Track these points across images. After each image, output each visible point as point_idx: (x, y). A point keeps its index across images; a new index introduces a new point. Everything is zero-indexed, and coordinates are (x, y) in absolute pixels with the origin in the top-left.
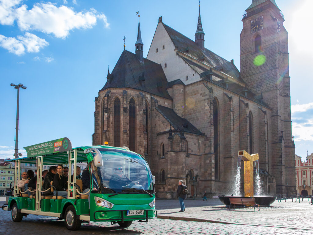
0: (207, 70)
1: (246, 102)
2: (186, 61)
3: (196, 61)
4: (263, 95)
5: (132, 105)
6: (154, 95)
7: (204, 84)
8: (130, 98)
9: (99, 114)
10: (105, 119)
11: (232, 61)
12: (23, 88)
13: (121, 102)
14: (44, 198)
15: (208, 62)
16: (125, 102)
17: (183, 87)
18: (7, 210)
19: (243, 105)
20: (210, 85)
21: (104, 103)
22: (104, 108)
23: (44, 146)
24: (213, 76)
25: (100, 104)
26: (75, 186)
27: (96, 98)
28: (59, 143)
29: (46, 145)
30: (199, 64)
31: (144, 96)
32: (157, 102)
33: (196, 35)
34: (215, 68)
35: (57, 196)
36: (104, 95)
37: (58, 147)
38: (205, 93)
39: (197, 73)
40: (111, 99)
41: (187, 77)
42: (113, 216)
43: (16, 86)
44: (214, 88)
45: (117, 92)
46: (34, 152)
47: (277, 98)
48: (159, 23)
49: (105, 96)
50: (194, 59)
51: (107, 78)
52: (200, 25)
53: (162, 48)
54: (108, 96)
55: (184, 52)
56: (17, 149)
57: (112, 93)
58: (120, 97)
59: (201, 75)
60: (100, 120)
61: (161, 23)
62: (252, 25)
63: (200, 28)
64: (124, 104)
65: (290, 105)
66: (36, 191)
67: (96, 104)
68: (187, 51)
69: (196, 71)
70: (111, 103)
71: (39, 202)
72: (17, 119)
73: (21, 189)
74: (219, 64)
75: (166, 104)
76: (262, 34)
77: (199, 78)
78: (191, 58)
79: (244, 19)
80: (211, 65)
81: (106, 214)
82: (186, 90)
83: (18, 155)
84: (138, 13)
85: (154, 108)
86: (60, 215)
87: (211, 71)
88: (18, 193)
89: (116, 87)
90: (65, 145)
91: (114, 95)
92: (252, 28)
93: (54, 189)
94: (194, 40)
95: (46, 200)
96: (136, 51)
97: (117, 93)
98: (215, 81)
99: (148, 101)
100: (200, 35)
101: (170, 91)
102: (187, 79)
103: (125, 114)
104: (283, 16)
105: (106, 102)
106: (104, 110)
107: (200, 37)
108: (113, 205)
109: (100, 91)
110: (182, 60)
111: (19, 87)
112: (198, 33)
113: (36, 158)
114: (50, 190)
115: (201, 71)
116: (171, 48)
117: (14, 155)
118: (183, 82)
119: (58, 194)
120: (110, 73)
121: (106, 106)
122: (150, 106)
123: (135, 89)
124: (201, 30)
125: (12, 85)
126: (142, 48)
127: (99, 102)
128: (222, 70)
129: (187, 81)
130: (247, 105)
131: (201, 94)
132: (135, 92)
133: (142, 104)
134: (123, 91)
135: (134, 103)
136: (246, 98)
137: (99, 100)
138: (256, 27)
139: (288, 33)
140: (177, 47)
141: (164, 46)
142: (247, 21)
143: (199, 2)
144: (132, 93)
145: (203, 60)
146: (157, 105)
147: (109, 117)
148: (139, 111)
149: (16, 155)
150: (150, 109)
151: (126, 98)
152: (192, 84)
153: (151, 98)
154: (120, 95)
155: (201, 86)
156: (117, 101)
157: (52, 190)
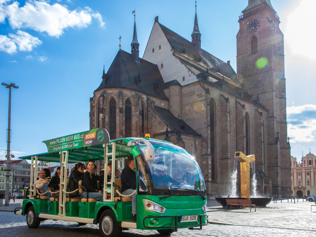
0: (203, 71)
1: (242, 103)
2: (183, 61)
3: (193, 62)
4: (259, 96)
5: (128, 106)
6: (150, 95)
7: (200, 85)
8: (126, 98)
9: (94, 114)
10: (100, 120)
11: (229, 62)
12: (15, 87)
13: (117, 103)
14: (70, 201)
15: (205, 63)
16: (121, 103)
17: (179, 87)
18: (21, 214)
19: (239, 106)
20: (206, 86)
21: (99, 104)
22: (99, 109)
24: (209, 77)
25: (95, 104)
26: (113, 186)
27: (91, 98)
28: (91, 134)
29: (73, 138)
30: (195, 64)
31: (140, 96)
32: (153, 102)
33: (193, 36)
34: (212, 69)
35: (88, 198)
36: (99, 95)
37: (90, 140)
38: (201, 94)
39: (194, 74)
40: (107, 100)
41: (184, 78)
42: (164, 224)
43: (7, 85)
44: (211, 89)
45: (113, 92)
46: (57, 147)
47: (273, 100)
48: (155, 23)
49: (101, 96)
50: (191, 60)
51: (103, 78)
52: (197, 26)
53: (158, 48)
54: (103, 96)
55: (180, 52)
56: (9, 151)
57: (107, 94)
58: (115, 98)
59: (198, 76)
60: (96, 121)
61: (157, 23)
62: (248, 27)
63: (196, 28)
64: (120, 104)
65: (286, 107)
66: (59, 193)
67: (91, 104)
68: (184, 52)
69: (192, 72)
70: (106, 104)
71: (64, 206)
72: (9, 120)
73: (39, 190)
74: (215, 65)
75: (163, 104)
76: (258, 36)
77: (196, 80)
78: (188, 59)
79: (240, 21)
80: (208, 66)
81: (157, 220)
82: (183, 91)
83: (10, 157)
84: (134, 12)
85: (150, 109)
86: (94, 221)
87: (207, 71)
88: (35, 194)
89: (111, 87)
90: (100, 137)
91: (110, 96)
92: (248, 30)
93: (83, 190)
94: (191, 41)
95: (73, 203)
96: (132, 51)
97: (112, 94)
98: (212, 82)
99: (145, 102)
100: (197, 36)
101: (166, 91)
102: (184, 80)
103: (121, 114)
104: (279, 18)
105: (101, 103)
106: (100, 110)
107: (197, 38)
108: (165, 209)
109: (95, 91)
110: (178, 61)
111: (11, 86)
112: (195, 34)
113: (60, 153)
114: (78, 191)
115: (198, 72)
116: (167, 48)
117: (6, 157)
118: (180, 82)
119: (89, 196)
120: (106, 73)
121: (101, 107)
122: (146, 107)
123: (131, 89)
124: (198, 30)
125: (3, 84)
126: (138, 48)
127: (94, 103)
128: (219, 71)
129: (184, 82)
130: (243, 106)
131: (198, 95)
132: (131, 92)
133: (139, 105)
134: (119, 91)
135: (130, 103)
136: (242, 99)
137: (94, 101)
138: (252, 29)
139: (283, 36)
140: (173, 48)
141: (160, 46)
142: (243, 22)
143: (196, 2)
144: (128, 93)
145: (200, 60)
146: (153, 106)
147: (105, 118)
148: (135, 112)
149: (8, 156)
150: (146, 110)
151: (122, 98)
152: (188, 85)
153: (148, 99)
154: (116, 96)
155: (198, 86)
156: (113, 102)
157: (80, 191)
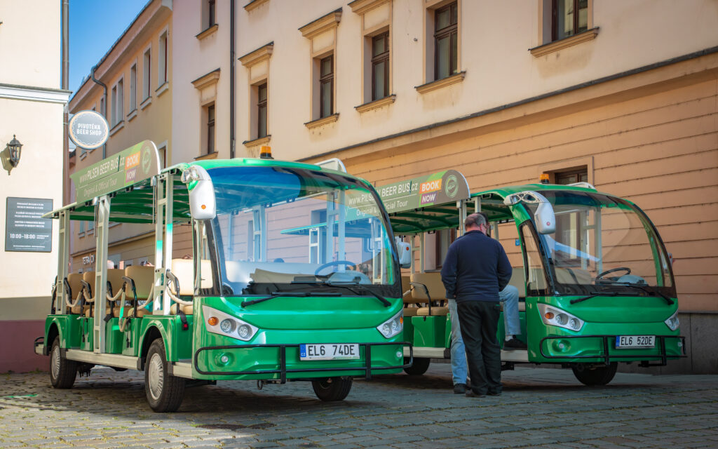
23: (391, 192)
28: (433, 183)
29: (397, 191)
37: (431, 194)
42: (584, 350)
81: (567, 343)
90: (450, 188)
108: (582, 322)
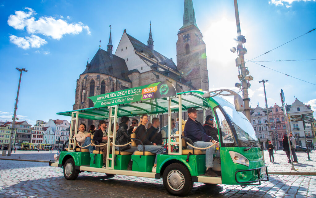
0: (155, 64)
1: (181, 85)
2: (141, 57)
3: (148, 58)
4: (192, 81)
5: (103, 85)
6: (119, 79)
7: (153, 73)
8: (102, 80)
9: (78, 91)
10: (83, 94)
11: (172, 59)
12: (25, 71)
13: (95, 83)
15: (156, 59)
16: (98, 83)
17: (139, 74)
19: (179, 87)
20: (157, 74)
21: (83, 83)
22: (83, 86)
24: (159, 68)
25: (80, 84)
27: (77, 79)
30: (150, 60)
31: (112, 79)
32: (121, 83)
33: (148, 42)
34: (160, 63)
36: (83, 78)
38: (153, 78)
39: (149, 65)
40: (88, 81)
41: (142, 68)
43: (19, 69)
44: (160, 75)
45: (93, 76)
47: (200, 83)
48: (124, 33)
49: (84, 78)
50: (147, 57)
51: (87, 66)
52: (151, 36)
53: (125, 48)
54: (86, 78)
55: (140, 52)
56: (15, 115)
57: (89, 77)
58: (95, 79)
59: (151, 67)
60: (80, 95)
61: (125, 33)
62: (184, 38)
63: (151, 38)
64: (98, 84)
65: (209, 88)
67: (77, 83)
68: (142, 52)
69: (147, 64)
70: (88, 83)
72: (18, 93)
74: (163, 61)
75: (127, 85)
76: (190, 44)
77: (149, 69)
78: (145, 56)
79: (179, 34)
80: (158, 61)
82: (141, 76)
83: (16, 119)
84: (110, 26)
85: (119, 87)
87: (158, 64)
89: (92, 73)
91: (91, 78)
92: (183, 40)
94: (147, 45)
96: (108, 50)
97: (92, 77)
98: (161, 71)
99: (115, 83)
100: (151, 42)
101: (130, 76)
102: (142, 69)
103: (98, 91)
104: (202, 34)
105: (84, 83)
106: (83, 88)
107: (151, 43)
109: (81, 75)
110: (138, 57)
111: (22, 70)
112: (150, 41)
115: (151, 64)
116: (131, 48)
117: (13, 119)
118: (139, 71)
120: (89, 63)
121: (84, 85)
122: (116, 86)
123: (105, 74)
124: (152, 39)
125: (17, 69)
126: (112, 48)
127: (79, 83)
128: (165, 64)
129: (142, 70)
130: (181, 87)
131: (151, 79)
132: (105, 76)
133: (110, 85)
134: (97, 75)
135: (105, 84)
136: (181, 83)
137: (80, 81)
138: (186, 40)
139: (205, 44)
140: (135, 49)
141: (127, 48)
142: (180, 35)
143: (150, 22)
144: (103, 77)
145: (153, 57)
146: (120, 86)
147: (86, 93)
148: (108, 89)
149: (14, 119)
150: (116, 88)
151: (99, 80)
152: (145, 73)
153: (117, 81)
154: (95, 78)
155: (151, 74)
156: (93, 82)
